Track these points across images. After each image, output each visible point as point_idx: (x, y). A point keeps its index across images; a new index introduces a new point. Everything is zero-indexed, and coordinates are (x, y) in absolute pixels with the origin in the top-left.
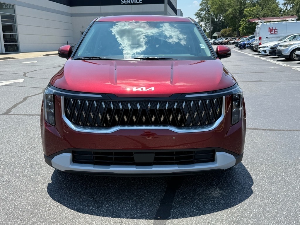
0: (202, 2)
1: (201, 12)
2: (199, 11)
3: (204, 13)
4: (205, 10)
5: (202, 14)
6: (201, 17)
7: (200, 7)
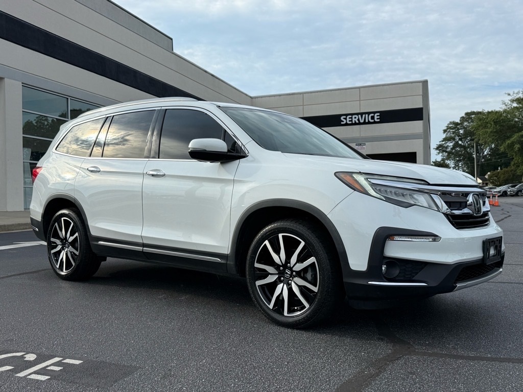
0: (447, 127)
1: (448, 144)
2: (443, 143)
3: (451, 144)
4: (454, 139)
5: (448, 146)
6: (446, 152)
7: (444, 136)
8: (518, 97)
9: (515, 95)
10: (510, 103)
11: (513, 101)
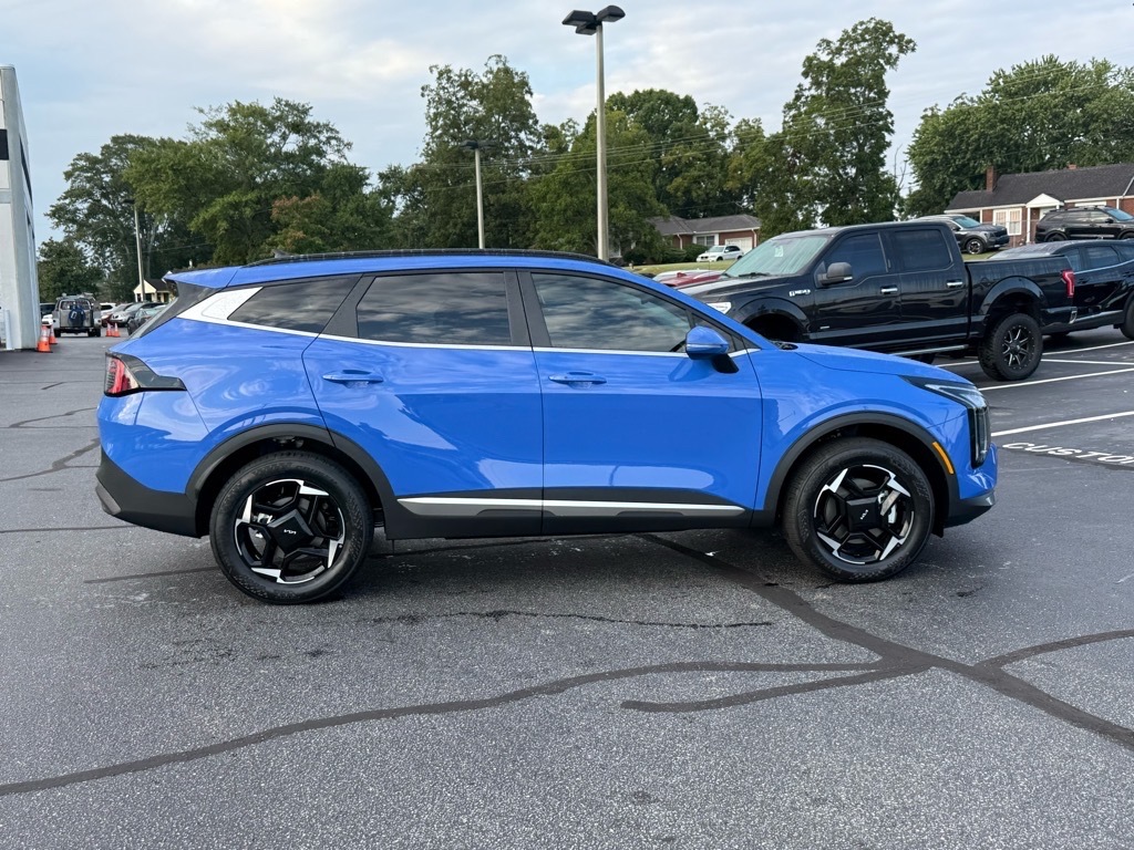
0: (73, 165)
1: (76, 205)
2: (67, 201)
5: (77, 209)
7: (67, 186)
8: (219, 118)
9: (214, 114)
10: (203, 128)
11: (209, 125)
